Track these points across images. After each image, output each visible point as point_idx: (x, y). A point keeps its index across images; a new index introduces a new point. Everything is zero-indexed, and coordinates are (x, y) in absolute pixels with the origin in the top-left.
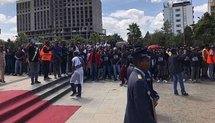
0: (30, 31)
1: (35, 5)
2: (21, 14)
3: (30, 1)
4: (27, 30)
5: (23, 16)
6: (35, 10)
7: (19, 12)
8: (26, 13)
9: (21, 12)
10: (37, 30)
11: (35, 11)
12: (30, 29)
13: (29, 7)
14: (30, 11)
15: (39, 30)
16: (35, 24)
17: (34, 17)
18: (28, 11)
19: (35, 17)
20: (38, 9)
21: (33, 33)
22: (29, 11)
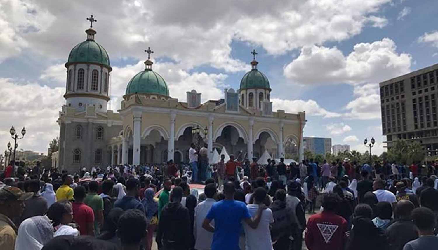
0: (405, 132)
1: (413, 87)
2: (388, 103)
3: (403, 80)
4: (399, 131)
5: (393, 106)
6: (414, 94)
7: (385, 101)
8: (397, 101)
9: (388, 100)
10: (419, 129)
11: (414, 97)
12: (405, 129)
13: (402, 90)
14: (405, 96)
15: (423, 129)
16: (416, 119)
17: (412, 107)
18: (400, 97)
19: (415, 106)
20: (420, 92)
21: (411, 135)
22: (403, 96)
